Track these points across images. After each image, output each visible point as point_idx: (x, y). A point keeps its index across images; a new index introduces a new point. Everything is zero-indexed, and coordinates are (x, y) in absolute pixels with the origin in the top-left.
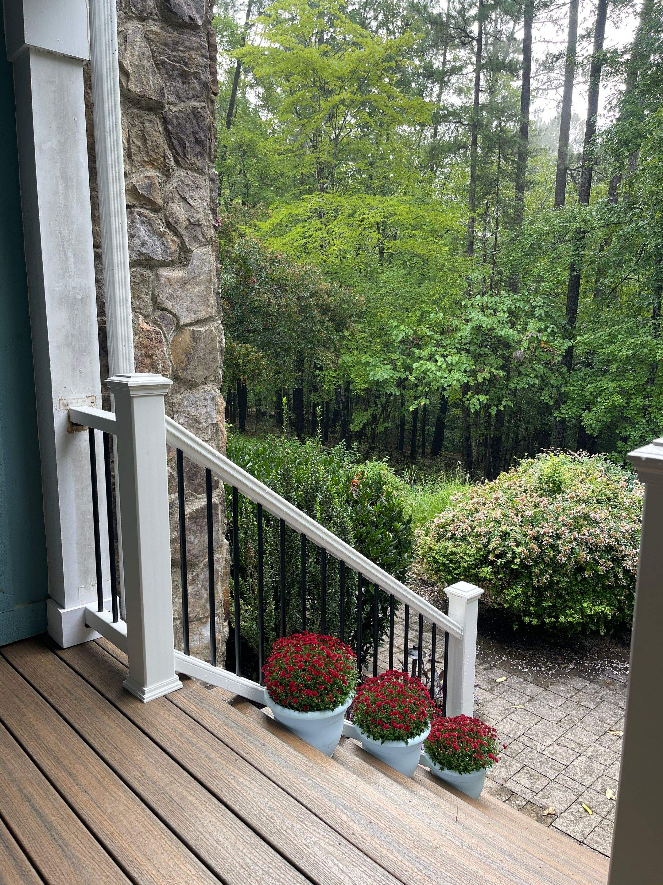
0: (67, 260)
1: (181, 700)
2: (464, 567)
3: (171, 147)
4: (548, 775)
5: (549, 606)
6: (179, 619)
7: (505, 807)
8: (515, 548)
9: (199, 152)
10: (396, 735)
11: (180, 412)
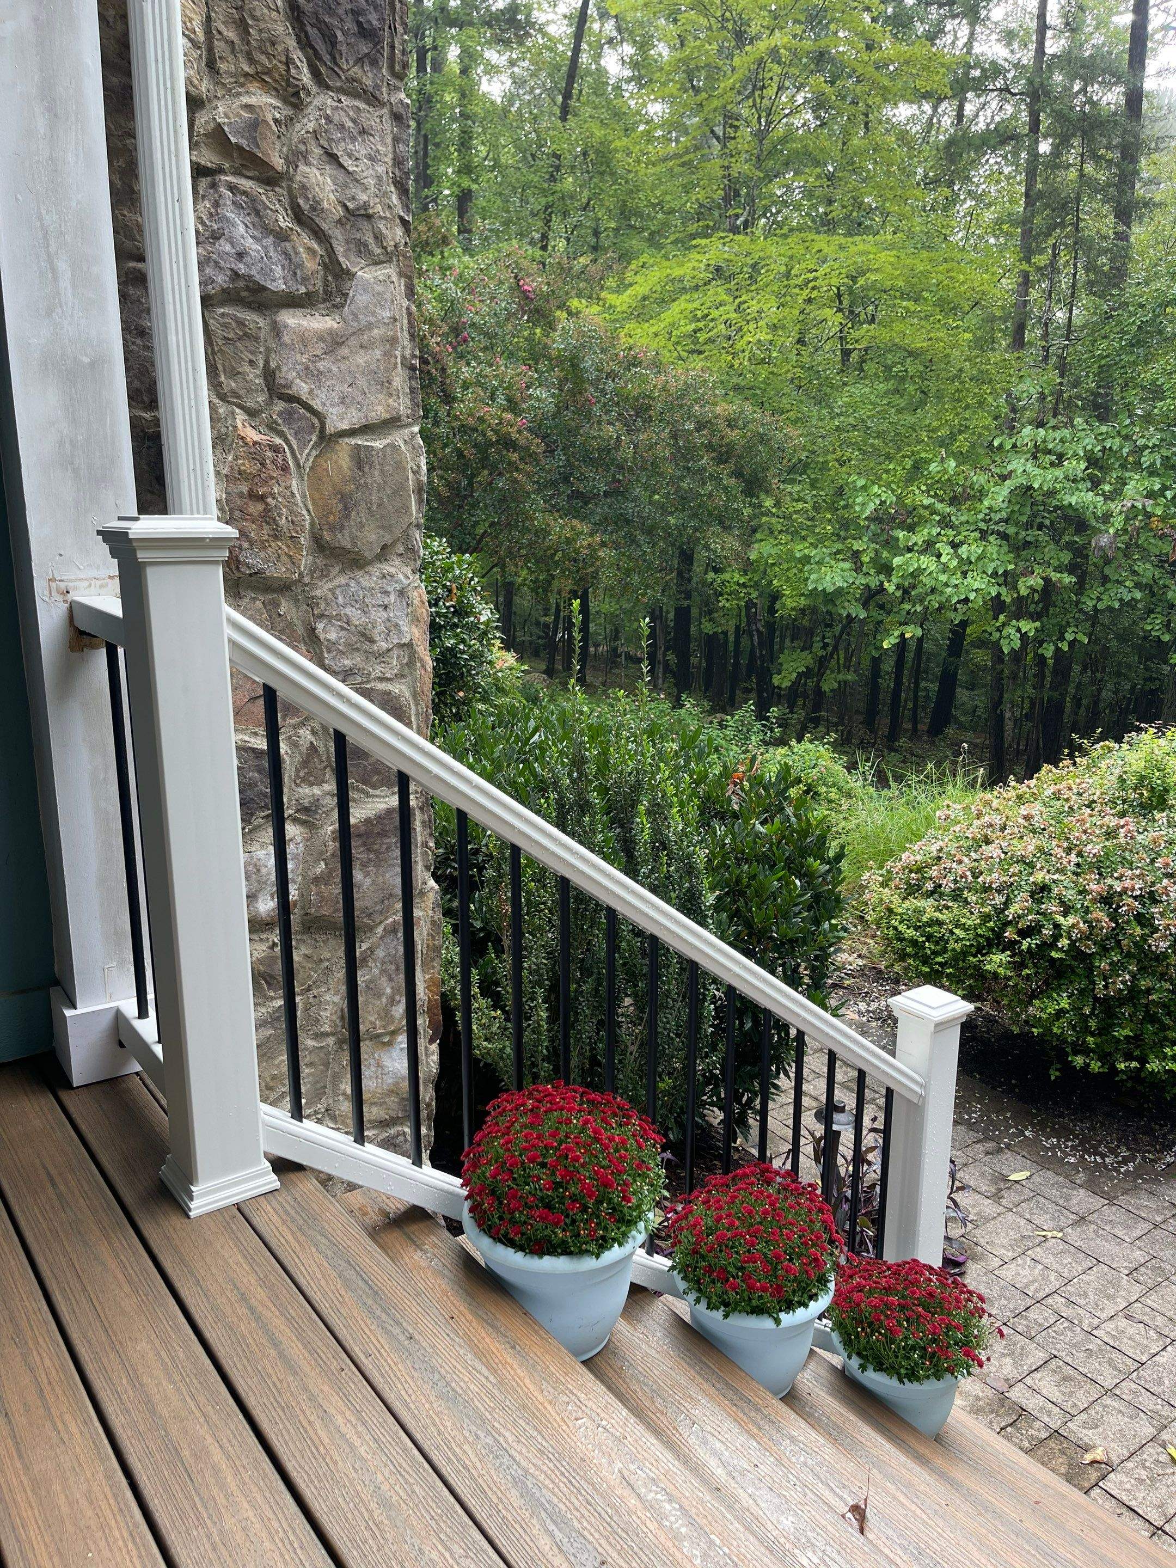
0: (55, 279)
1: (267, 1219)
2: (954, 950)
3: (305, 43)
4: (1100, 1379)
5: (1127, 1037)
6: (333, 1034)
7: (1000, 1445)
8: (1060, 919)
9: (367, 55)
10: (754, 1303)
11: (330, 618)
